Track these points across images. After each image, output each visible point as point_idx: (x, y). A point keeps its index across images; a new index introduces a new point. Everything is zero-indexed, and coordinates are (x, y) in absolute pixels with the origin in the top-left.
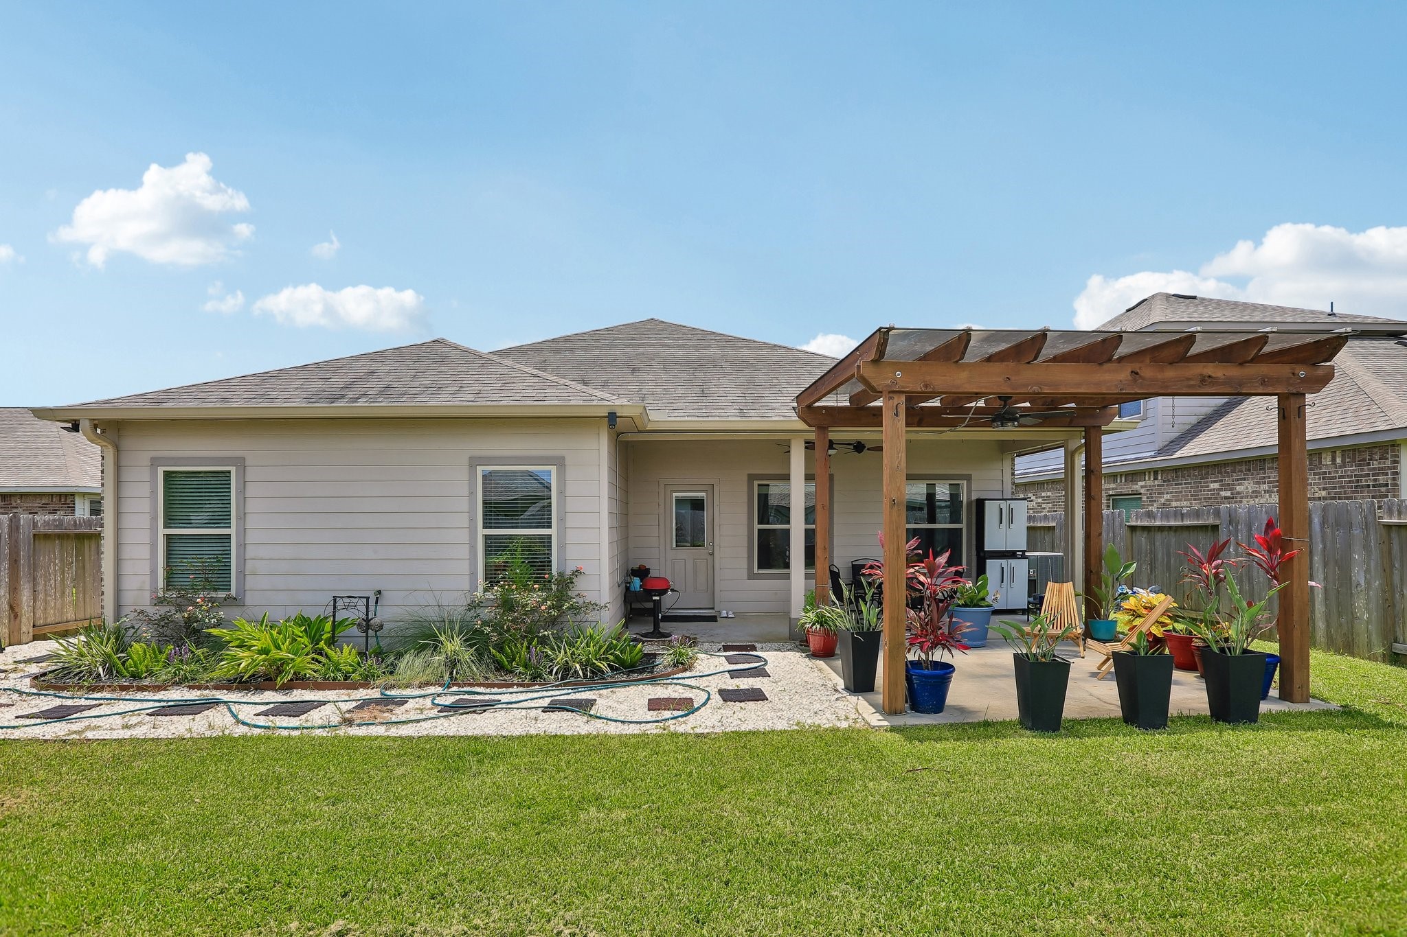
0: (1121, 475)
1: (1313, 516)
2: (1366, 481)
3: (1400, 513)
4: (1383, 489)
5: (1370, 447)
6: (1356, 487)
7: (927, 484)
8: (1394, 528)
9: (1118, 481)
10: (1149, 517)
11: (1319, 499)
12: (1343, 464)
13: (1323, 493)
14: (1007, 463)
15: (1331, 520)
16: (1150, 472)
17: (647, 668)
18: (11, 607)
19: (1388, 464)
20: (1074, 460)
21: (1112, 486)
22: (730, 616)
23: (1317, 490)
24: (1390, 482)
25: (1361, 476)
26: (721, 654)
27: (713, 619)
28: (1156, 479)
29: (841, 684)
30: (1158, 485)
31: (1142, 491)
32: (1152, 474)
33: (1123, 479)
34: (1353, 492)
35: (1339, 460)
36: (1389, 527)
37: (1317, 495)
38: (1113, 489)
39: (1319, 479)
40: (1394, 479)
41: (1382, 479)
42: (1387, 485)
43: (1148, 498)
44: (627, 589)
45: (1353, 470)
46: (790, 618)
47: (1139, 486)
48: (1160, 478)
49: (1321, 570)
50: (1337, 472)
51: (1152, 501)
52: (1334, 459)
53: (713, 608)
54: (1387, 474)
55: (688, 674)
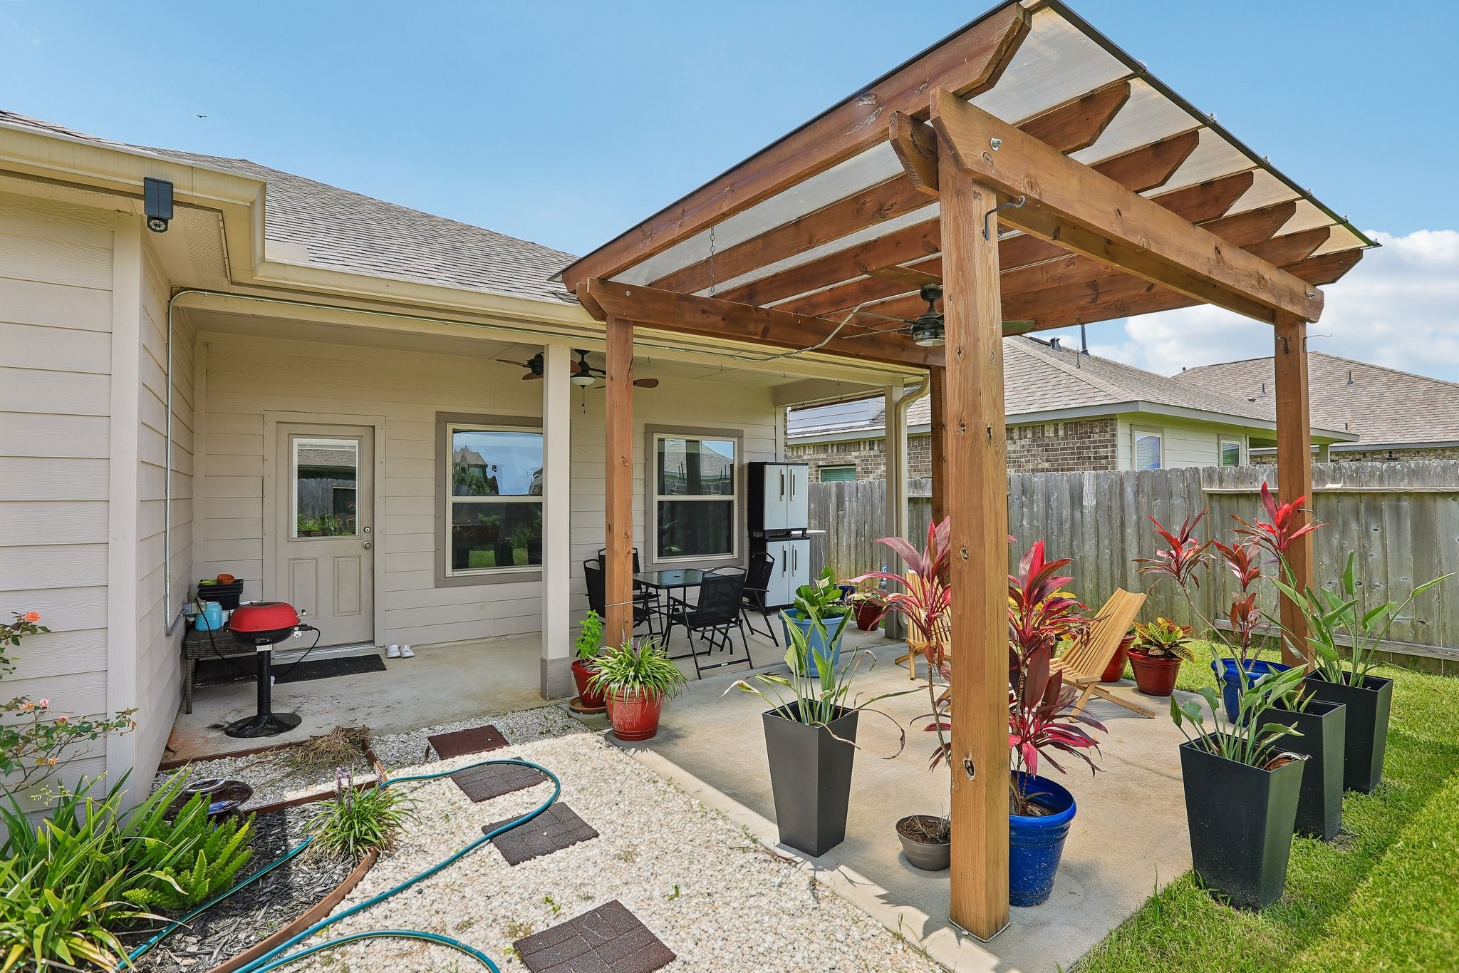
0: (832, 445)
1: (1126, 484)
2: (1088, 453)
3: (1221, 481)
4: (1104, 461)
5: (1091, 421)
6: (1078, 458)
7: (687, 441)
8: (1214, 497)
9: (830, 451)
10: (916, 487)
11: (1043, 470)
12: (1066, 437)
13: (1047, 465)
14: (780, 418)
15: (1147, 487)
16: (865, 442)
19: (1108, 436)
20: (900, 413)
21: (823, 456)
22: (407, 654)
23: (1040, 461)
24: (1109, 454)
25: (1083, 448)
27: (372, 663)
28: (871, 449)
29: (770, 833)
30: (874, 456)
31: (857, 462)
32: (867, 444)
33: (835, 448)
34: (1076, 464)
35: (1061, 433)
36: (1211, 495)
37: (1040, 467)
38: (823, 459)
39: (1043, 451)
40: (1113, 452)
41: (1102, 452)
42: (1107, 457)
43: (862, 469)
45: (1074, 442)
46: (544, 662)
47: (853, 456)
48: (876, 448)
50: (1060, 444)
51: (867, 473)
52: (1056, 431)
53: (372, 642)
54: (1107, 447)
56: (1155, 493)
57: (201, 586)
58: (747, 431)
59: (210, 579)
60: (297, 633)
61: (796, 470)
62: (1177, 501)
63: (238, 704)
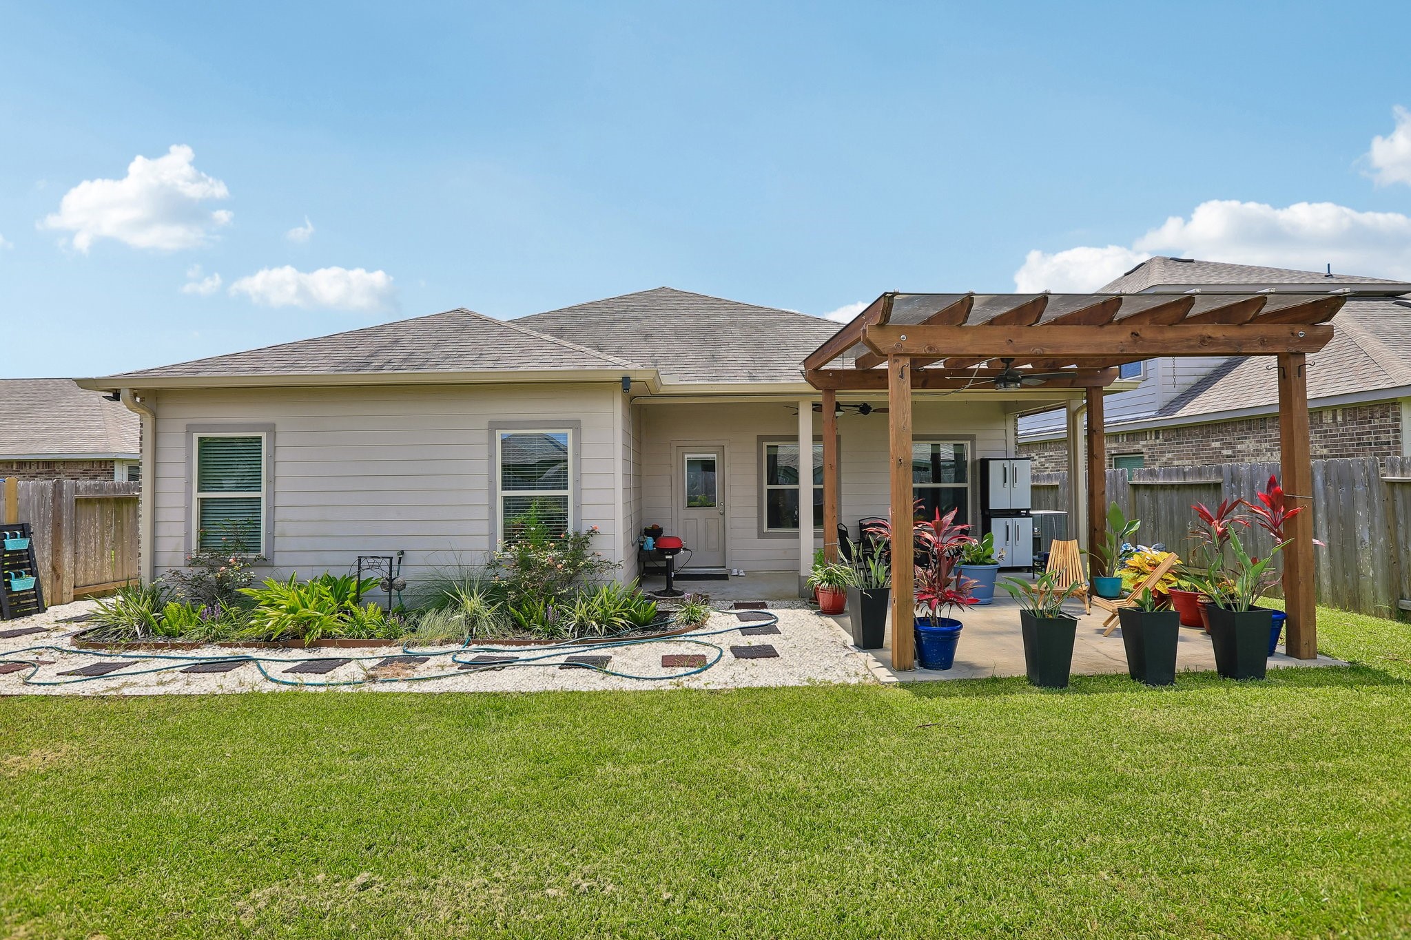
0: (1123, 435)
1: (1316, 473)
2: (1368, 438)
3: (1403, 470)
4: (1385, 447)
5: (1371, 406)
6: (1358, 445)
7: (932, 445)
8: (1397, 485)
9: (1120, 441)
10: (1152, 476)
11: (1321, 457)
12: (1344, 423)
13: (1325, 451)
14: (1010, 424)
15: (1333, 477)
16: (1151, 432)
17: (661, 625)
18: (54, 569)
19: (1390, 422)
20: (1076, 421)
21: (1114, 445)
22: (741, 574)
23: (1318, 448)
24: (1391, 439)
25: (1363, 434)
26: (732, 611)
27: (724, 577)
28: (1157, 438)
29: (850, 640)
30: (1160, 445)
31: (1144, 450)
32: (1153, 433)
33: (1125, 438)
34: (1355, 450)
35: (1339, 419)
36: (1392, 484)
37: (1318, 453)
38: (1115, 448)
39: (1321, 437)
40: (1396, 437)
41: (1383, 437)
42: (1389, 443)
43: (1150, 457)
44: (641, 548)
45: (1354, 428)
46: (799, 576)
47: (1141, 445)
48: (1161, 437)
49: (1325, 527)
50: (1338, 430)
51: (1154, 460)
52: (1334, 418)
53: (724, 567)
54: (1388, 432)
55: (700, 631)
56: (1340, 482)
57: (645, 529)
58: (979, 435)
59: (649, 526)
60: (682, 552)
61: (1017, 463)
62: (1359, 489)
63: (660, 586)
